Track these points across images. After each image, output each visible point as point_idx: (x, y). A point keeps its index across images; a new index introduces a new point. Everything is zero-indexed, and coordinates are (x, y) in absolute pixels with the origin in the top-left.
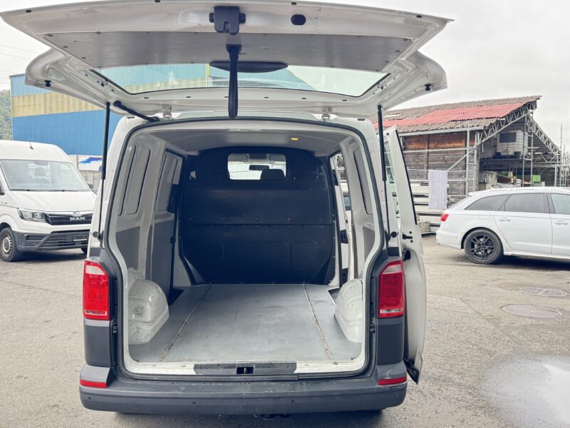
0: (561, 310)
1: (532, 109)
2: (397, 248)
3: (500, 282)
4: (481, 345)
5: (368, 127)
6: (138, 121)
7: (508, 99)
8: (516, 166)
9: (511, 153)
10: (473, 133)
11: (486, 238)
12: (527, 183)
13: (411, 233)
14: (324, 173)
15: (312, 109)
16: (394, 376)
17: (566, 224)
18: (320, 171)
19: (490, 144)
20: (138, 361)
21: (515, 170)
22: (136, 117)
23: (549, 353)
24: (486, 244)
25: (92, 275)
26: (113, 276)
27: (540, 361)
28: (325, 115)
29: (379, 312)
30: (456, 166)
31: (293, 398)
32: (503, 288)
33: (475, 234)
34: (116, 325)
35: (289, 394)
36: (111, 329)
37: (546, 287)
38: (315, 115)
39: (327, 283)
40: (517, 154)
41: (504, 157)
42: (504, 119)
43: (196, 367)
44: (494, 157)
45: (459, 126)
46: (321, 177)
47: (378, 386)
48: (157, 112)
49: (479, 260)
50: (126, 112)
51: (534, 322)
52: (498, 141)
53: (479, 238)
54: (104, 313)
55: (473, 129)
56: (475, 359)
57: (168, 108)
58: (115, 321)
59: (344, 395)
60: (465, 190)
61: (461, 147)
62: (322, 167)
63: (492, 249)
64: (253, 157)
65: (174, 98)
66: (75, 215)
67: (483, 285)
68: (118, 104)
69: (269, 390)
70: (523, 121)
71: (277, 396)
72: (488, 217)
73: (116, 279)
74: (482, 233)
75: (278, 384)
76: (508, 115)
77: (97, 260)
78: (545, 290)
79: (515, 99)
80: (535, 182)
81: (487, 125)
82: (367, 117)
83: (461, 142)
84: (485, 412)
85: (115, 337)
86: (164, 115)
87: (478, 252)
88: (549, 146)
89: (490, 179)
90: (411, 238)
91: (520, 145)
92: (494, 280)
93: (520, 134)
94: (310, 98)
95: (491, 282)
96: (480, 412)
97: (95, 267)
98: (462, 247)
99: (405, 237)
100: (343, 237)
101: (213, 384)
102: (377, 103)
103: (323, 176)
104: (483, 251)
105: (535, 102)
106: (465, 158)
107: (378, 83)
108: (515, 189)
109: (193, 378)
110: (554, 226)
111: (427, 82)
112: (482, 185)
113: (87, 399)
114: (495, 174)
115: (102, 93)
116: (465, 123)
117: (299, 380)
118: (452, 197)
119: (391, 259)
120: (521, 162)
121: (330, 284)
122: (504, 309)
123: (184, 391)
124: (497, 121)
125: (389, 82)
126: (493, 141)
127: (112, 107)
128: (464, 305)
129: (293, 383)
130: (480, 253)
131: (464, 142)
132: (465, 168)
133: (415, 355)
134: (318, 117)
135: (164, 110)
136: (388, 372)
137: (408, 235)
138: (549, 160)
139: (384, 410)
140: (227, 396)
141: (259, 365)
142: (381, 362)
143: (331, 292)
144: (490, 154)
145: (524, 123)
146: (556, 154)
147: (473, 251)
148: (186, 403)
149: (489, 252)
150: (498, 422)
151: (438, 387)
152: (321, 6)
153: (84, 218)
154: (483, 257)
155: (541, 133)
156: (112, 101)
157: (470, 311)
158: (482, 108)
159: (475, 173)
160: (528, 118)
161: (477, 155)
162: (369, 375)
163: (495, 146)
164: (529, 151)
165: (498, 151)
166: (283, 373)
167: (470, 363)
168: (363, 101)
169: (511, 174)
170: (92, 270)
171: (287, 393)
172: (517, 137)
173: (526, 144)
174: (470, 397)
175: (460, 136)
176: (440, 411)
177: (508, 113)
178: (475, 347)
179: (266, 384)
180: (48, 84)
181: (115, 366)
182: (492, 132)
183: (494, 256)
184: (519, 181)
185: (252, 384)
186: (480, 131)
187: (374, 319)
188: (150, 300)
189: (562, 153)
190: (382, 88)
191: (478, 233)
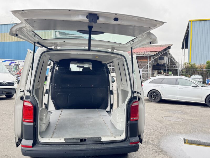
0: (182, 118)
1: (170, 48)
2: (136, 97)
3: (161, 109)
4: (158, 131)
5: (127, 55)
6: (44, 49)
7: (162, 45)
8: (164, 68)
9: (162, 64)
10: (150, 56)
11: (156, 93)
12: (167, 74)
13: (140, 91)
14: (105, 69)
15: (108, 48)
16: (135, 141)
17: (183, 89)
18: (104, 69)
19: (155, 61)
20: (43, 138)
21: (163, 69)
22: (44, 48)
23: (181, 133)
24: (156, 95)
25: (27, 106)
26: (35, 106)
27: (178, 136)
28: (112, 50)
29: (131, 119)
30: (144, 68)
31: (101, 150)
32: (162, 111)
33: (152, 92)
34: (36, 124)
35: (100, 149)
36: (34, 126)
37: (176, 110)
38: (109, 50)
39: (105, 109)
40: (164, 64)
41: (160, 65)
42: (161, 52)
43: (65, 139)
44: (157, 65)
45: (146, 54)
46: (104, 71)
47: (130, 145)
48: (52, 46)
49: (153, 101)
50: (41, 46)
51: (174, 122)
52: (158, 59)
53: (153, 93)
54: (31, 120)
55: (150, 55)
56: (157, 135)
57: (56, 45)
58: (35, 123)
59: (119, 148)
60: (147, 76)
61: (146, 61)
62: (105, 67)
63: (158, 97)
64: (78, 63)
65: (58, 42)
66: (4, 83)
67: (155, 110)
68: (38, 43)
69: (92, 147)
70: (166, 53)
71: (95, 149)
72: (156, 86)
73: (36, 107)
74: (154, 91)
75: (95, 145)
76: (162, 51)
77: (29, 100)
78: (176, 111)
79: (164, 45)
80: (170, 74)
81: (155, 54)
82: (127, 51)
83: (146, 59)
84: (162, 154)
85: (35, 129)
86: (55, 47)
87: (153, 98)
88: (175, 62)
89: (155, 73)
90: (140, 93)
91: (165, 61)
92: (159, 108)
93: (165, 57)
94: (107, 44)
95: (158, 109)
96: (160, 154)
97: (28, 103)
98: (148, 96)
99: (138, 93)
100: (112, 92)
101: (72, 146)
102: (131, 47)
103: (105, 71)
104: (155, 98)
105: (170, 47)
106: (148, 65)
107: (132, 40)
108: (164, 76)
109: (64, 144)
110: (179, 89)
111: (150, 41)
112: (153, 75)
113: (24, 152)
114: (157, 71)
115: (34, 39)
116: (148, 53)
117: (103, 143)
118: (143, 79)
119: (134, 101)
120: (166, 67)
121: (107, 109)
122: (164, 118)
123: (62, 148)
124: (158, 53)
125: (136, 40)
126: (156, 59)
127: (36, 44)
128: (150, 117)
129: (100, 144)
130: (154, 98)
131: (147, 59)
132: (147, 68)
133: (141, 134)
134: (110, 50)
135: (55, 46)
136: (133, 140)
137: (139, 92)
138: (174, 66)
139: (128, 154)
140: (77, 150)
141: (88, 138)
142: (131, 137)
143: (107, 112)
144: (155, 64)
145: (167, 53)
146: (177, 64)
147: (151, 98)
148: (62, 152)
149: (157, 98)
150: (167, 157)
151: (145, 145)
152: (125, 16)
153: (7, 84)
154: (155, 100)
155: (172, 57)
156: (36, 42)
157: (152, 119)
158: (153, 48)
159: (151, 71)
160: (168, 52)
161: (152, 64)
162: (127, 141)
163: (157, 61)
164: (168, 63)
165: (158, 63)
166: (97, 141)
167: (155, 137)
168: (126, 46)
169: (162, 71)
170: (26, 104)
171: (99, 148)
172: (165, 58)
173: (167, 61)
174: (157, 148)
175: (146, 57)
176: (147, 154)
177: (162, 50)
178: (156, 131)
179: (91, 145)
180: (17, 35)
181: (35, 140)
182: (157, 56)
183: (158, 100)
184: (165, 73)
185: (86, 145)
186: (153, 56)
187: (129, 121)
188: (45, 115)
189: (179, 64)
190: (134, 42)
191: (153, 91)
